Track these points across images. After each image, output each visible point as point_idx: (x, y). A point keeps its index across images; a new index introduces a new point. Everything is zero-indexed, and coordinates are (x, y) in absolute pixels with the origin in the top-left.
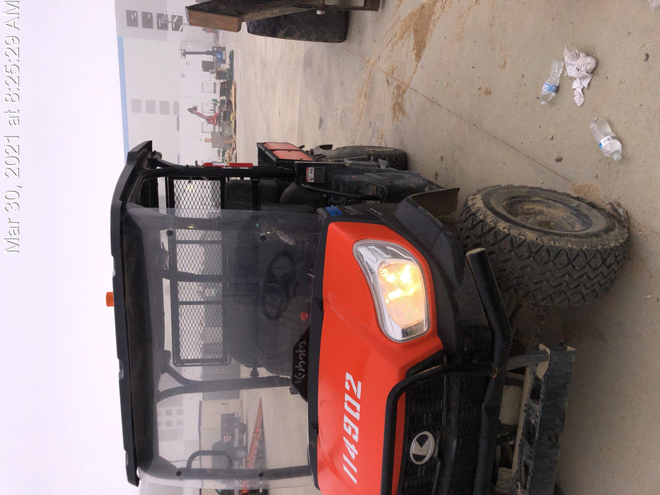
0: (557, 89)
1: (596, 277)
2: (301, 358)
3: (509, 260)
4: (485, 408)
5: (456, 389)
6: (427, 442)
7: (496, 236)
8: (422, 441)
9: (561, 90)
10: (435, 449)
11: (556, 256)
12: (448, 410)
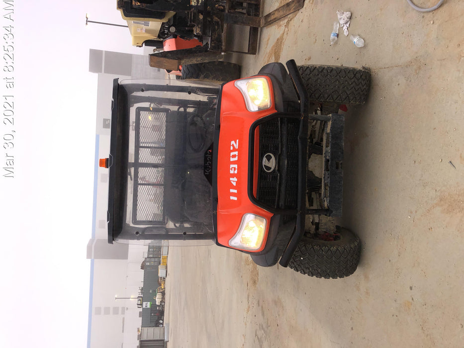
0: (338, 35)
1: (352, 84)
2: (208, 160)
3: (310, 78)
4: (300, 138)
5: (285, 132)
6: (271, 160)
7: (303, 70)
8: (269, 158)
9: (339, 36)
10: (276, 165)
11: (331, 71)
12: (282, 145)
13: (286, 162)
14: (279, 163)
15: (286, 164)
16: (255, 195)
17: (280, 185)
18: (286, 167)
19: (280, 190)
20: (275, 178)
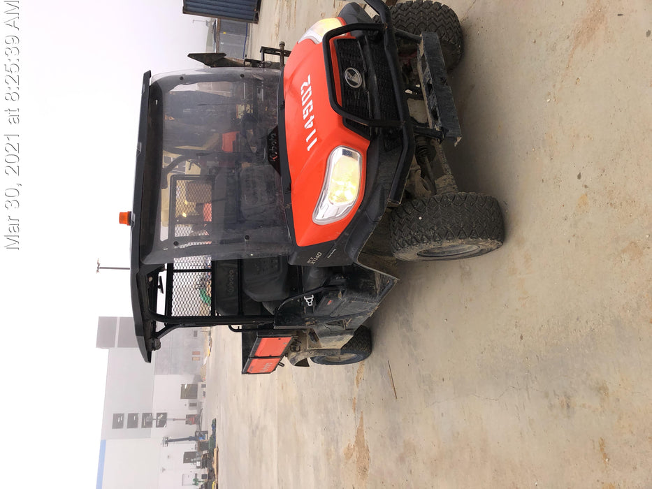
5: (368, 51)
6: (355, 75)
8: (353, 73)
10: (362, 82)
12: (366, 63)
13: (375, 77)
14: (366, 76)
15: (376, 79)
16: (340, 103)
17: (372, 105)
18: (376, 82)
19: (372, 111)
20: (364, 97)
